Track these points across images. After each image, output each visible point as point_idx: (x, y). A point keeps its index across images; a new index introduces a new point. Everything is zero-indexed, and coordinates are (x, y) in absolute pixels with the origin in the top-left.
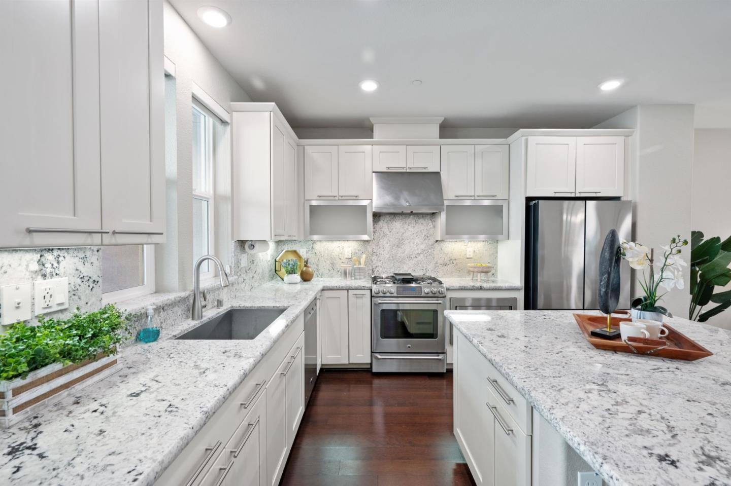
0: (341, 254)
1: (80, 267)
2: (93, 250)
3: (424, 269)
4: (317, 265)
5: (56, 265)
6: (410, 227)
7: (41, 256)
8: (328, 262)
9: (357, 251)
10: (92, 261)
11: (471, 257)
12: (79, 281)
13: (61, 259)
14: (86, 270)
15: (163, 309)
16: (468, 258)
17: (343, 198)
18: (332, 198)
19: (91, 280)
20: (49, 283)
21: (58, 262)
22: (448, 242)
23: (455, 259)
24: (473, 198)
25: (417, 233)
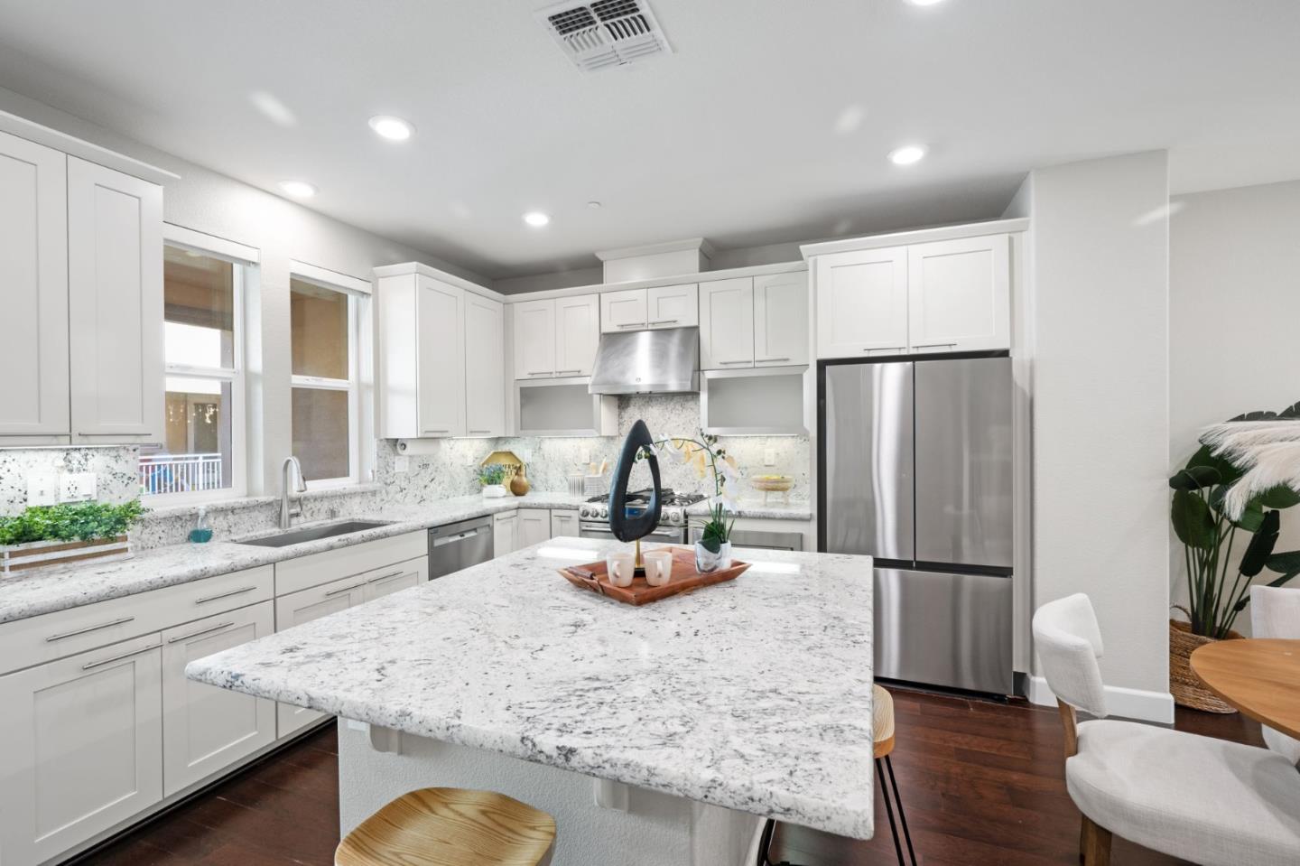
0: (577, 457)
1: (112, 463)
2: (128, 450)
3: (696, 482)
4: (546, 474)
5: (83, 461)
6: (673, 415)
7: (67, 454)
8: (560, 469)
9: (598, 453)
10: (127, 459)
11: (772, 463)
12: (111, 477)
13: (88, 457)
14: (119, 467)
15: (232, 512)
16: (766, 466)
17: (562, 375)
18: (548, 376)
19: (126, 477)
20: (75, 477)
21: (86, 460)
22: (734, 439)
23: (746, 468)
24: (751, 365)
25: (684, 424)
